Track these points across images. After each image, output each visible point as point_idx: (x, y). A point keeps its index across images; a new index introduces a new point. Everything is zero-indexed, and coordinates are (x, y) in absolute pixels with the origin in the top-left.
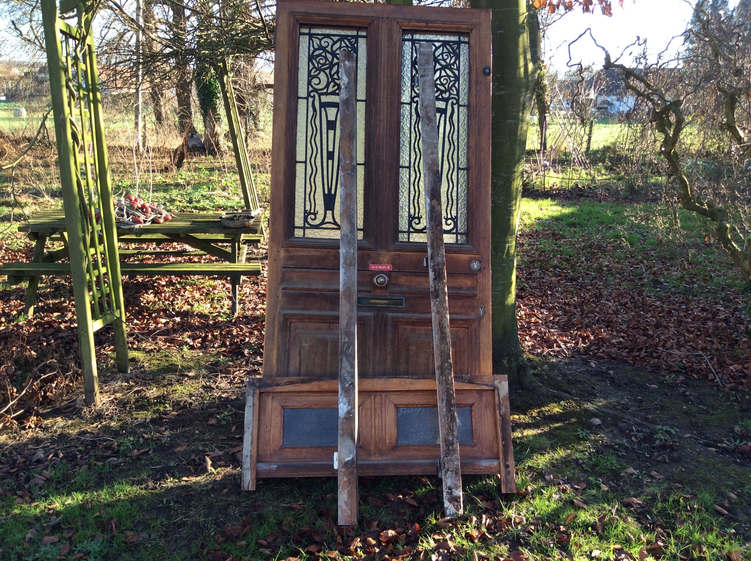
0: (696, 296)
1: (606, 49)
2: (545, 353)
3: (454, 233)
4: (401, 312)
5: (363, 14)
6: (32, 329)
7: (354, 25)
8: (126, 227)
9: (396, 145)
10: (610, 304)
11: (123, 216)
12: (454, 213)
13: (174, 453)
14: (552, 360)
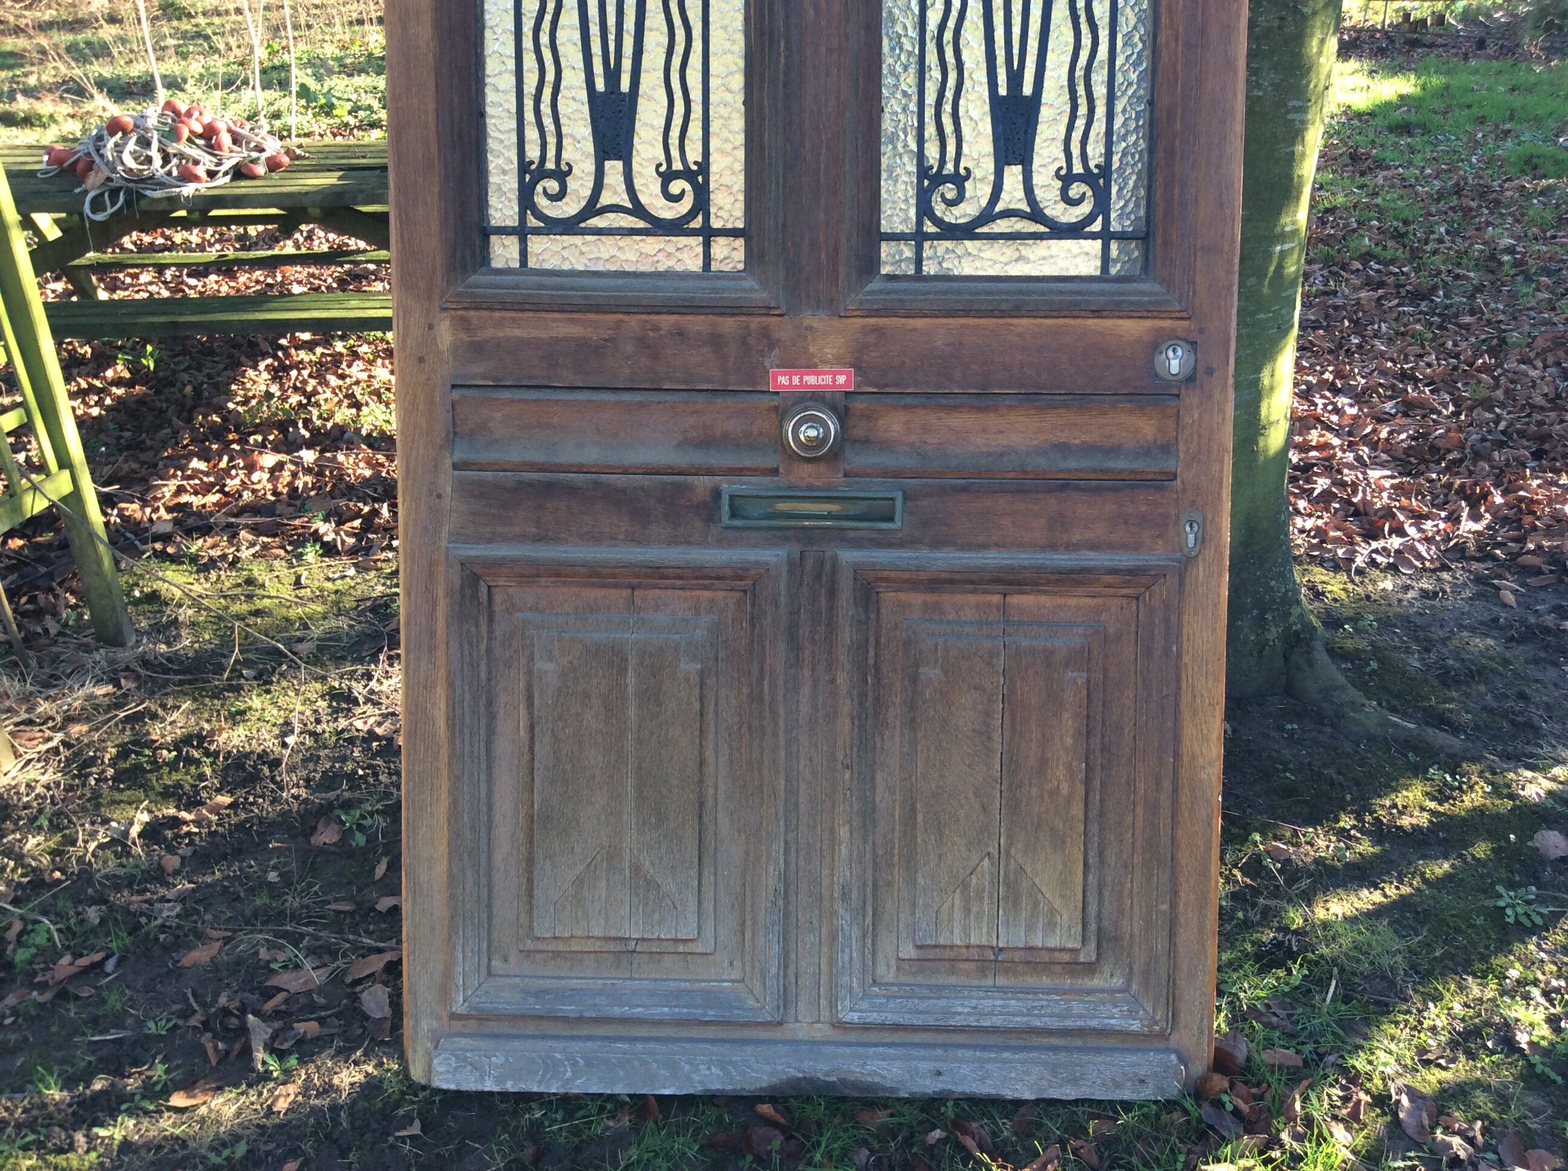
2: (1359, 561)
3: (1093, 236)
4: (891, 545)
8: (158, 194)
10: (1535, 374)
11: (149, 160)
12: (1096, 152)
13: (177, 973)
14: (1381, 585)
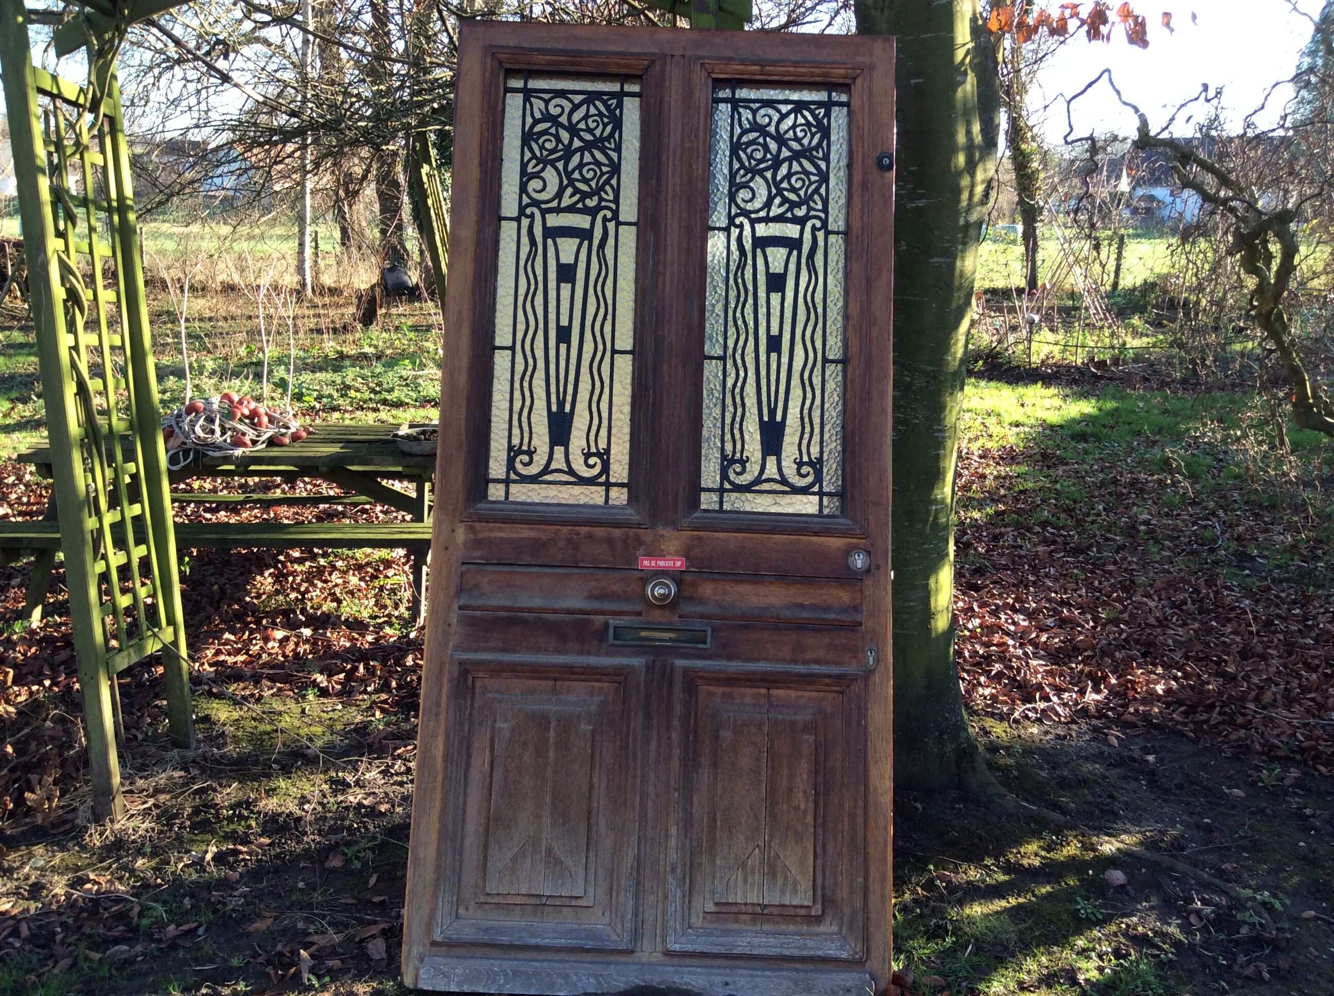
0: (1322, 586)
1: (1142, 111)
2: (1016, 714)
3: (814, 494)
4: (704, 658)
5: (634, 50)
6: (33, 650)
7: (615, 70)
8: (218, 454)
9: (696, 313)
10: (1152, 604)
11: (212, 432)
12: (815, 451)
13: (247, 935)
14: (1030, 730)
